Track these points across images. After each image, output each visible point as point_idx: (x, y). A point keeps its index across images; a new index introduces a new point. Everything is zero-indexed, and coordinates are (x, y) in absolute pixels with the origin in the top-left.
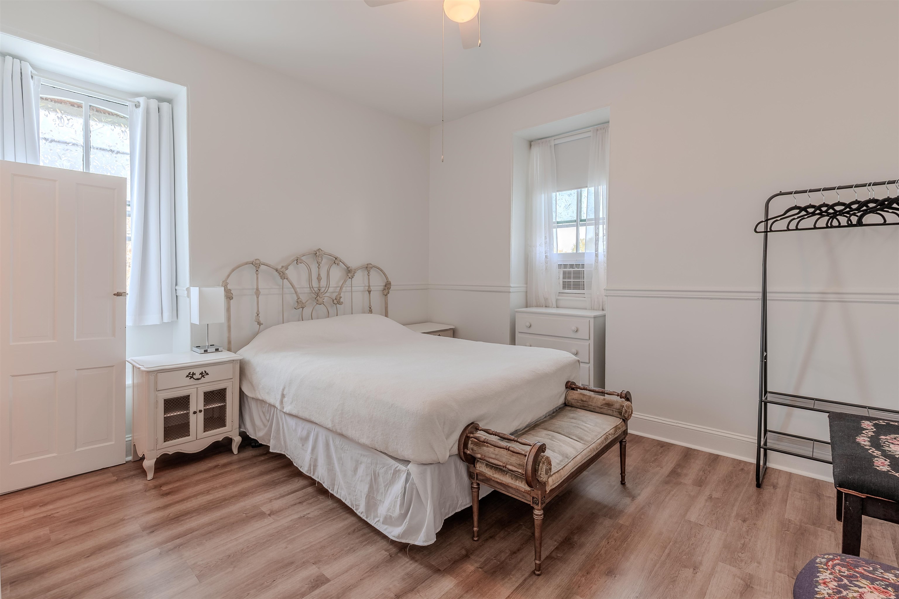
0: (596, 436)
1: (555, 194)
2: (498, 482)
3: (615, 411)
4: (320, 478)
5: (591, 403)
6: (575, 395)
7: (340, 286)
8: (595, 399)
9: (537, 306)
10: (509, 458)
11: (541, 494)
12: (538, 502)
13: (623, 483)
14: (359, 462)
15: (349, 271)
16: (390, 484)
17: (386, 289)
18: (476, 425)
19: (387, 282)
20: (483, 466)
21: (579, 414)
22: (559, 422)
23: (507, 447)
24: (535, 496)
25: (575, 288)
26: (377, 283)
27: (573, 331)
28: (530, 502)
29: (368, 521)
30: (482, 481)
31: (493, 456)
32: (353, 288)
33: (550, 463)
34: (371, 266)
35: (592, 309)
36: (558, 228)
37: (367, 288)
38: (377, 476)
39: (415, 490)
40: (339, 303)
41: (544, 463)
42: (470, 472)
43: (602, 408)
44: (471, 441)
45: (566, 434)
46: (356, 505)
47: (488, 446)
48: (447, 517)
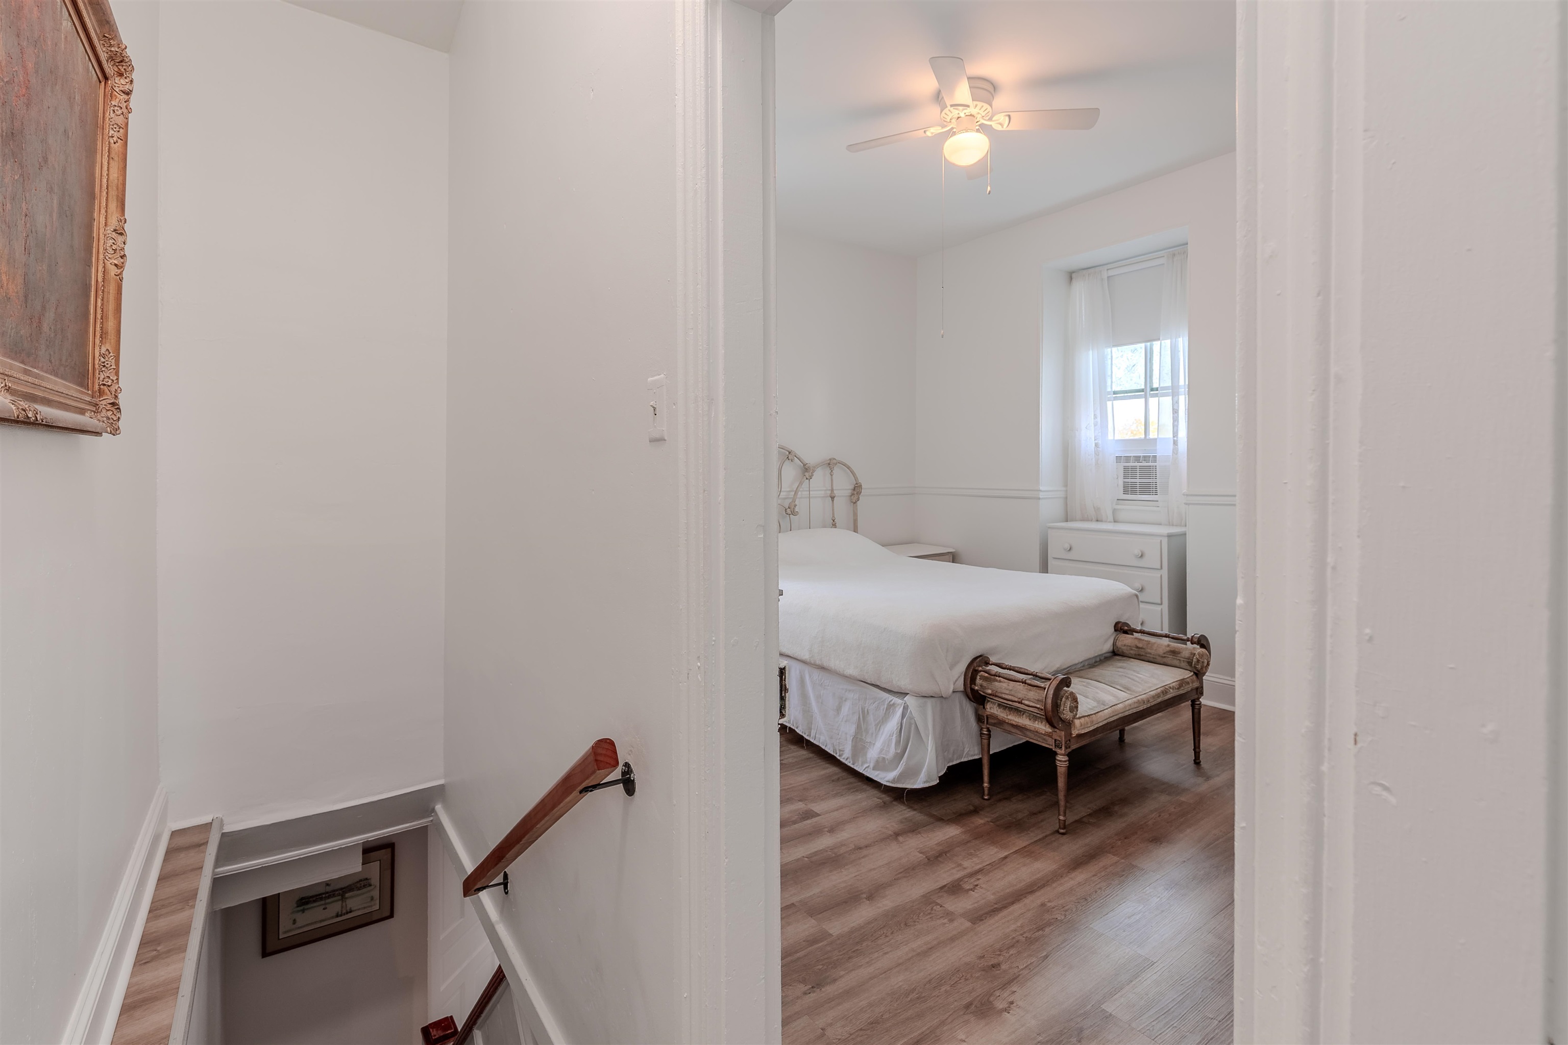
0: (1150, 687)
1: (1109, 350)
2: (1013, 725)
3: (1184, 661)
4: (793, 721)
5: (1149, 651)
6: (1126, 640)
7: (795, 490)
8: (1156, 645)
9: (1083, 520)
10: (1026, 693)
11: (1065, 736)
12: (1062, 745)
13: (1197, 762)
14: (844, 699)
15: (807, 469)
16: (882, 722)
17: (854, 494)
18: (986, 659)
19: (856, 484)
20: (995, 707)
21: (1132, 663)
22: (1101, 671)
23: (1024, 680)
24: (1058, 738)
25: (1142, 493)
26: (843, 485)
27: (1136, 556)
28: (1052, 746)
29: (855, 768)
30: (994, 725)
31: (1007, 692)
32: (811, 493)
33: (1075, 700)
34: (835, 461)
35: (1170, 524)
36: (1114, 400)
37: (829, 492)
38: (866, 714)
39: (913, 727)
40: (794, 513)
41: (1067, 698)
42: (979, 714)
43: (1165, 657)
44: (980, 676)
45: (1107, 683)
46: (840, 751)
47: (1000, 681)
48: (951, 764)
